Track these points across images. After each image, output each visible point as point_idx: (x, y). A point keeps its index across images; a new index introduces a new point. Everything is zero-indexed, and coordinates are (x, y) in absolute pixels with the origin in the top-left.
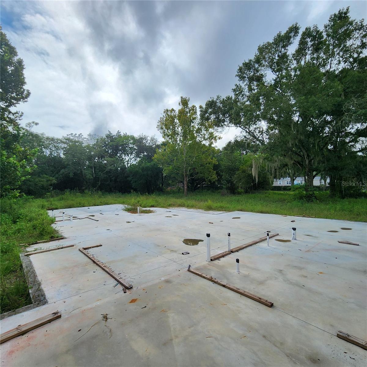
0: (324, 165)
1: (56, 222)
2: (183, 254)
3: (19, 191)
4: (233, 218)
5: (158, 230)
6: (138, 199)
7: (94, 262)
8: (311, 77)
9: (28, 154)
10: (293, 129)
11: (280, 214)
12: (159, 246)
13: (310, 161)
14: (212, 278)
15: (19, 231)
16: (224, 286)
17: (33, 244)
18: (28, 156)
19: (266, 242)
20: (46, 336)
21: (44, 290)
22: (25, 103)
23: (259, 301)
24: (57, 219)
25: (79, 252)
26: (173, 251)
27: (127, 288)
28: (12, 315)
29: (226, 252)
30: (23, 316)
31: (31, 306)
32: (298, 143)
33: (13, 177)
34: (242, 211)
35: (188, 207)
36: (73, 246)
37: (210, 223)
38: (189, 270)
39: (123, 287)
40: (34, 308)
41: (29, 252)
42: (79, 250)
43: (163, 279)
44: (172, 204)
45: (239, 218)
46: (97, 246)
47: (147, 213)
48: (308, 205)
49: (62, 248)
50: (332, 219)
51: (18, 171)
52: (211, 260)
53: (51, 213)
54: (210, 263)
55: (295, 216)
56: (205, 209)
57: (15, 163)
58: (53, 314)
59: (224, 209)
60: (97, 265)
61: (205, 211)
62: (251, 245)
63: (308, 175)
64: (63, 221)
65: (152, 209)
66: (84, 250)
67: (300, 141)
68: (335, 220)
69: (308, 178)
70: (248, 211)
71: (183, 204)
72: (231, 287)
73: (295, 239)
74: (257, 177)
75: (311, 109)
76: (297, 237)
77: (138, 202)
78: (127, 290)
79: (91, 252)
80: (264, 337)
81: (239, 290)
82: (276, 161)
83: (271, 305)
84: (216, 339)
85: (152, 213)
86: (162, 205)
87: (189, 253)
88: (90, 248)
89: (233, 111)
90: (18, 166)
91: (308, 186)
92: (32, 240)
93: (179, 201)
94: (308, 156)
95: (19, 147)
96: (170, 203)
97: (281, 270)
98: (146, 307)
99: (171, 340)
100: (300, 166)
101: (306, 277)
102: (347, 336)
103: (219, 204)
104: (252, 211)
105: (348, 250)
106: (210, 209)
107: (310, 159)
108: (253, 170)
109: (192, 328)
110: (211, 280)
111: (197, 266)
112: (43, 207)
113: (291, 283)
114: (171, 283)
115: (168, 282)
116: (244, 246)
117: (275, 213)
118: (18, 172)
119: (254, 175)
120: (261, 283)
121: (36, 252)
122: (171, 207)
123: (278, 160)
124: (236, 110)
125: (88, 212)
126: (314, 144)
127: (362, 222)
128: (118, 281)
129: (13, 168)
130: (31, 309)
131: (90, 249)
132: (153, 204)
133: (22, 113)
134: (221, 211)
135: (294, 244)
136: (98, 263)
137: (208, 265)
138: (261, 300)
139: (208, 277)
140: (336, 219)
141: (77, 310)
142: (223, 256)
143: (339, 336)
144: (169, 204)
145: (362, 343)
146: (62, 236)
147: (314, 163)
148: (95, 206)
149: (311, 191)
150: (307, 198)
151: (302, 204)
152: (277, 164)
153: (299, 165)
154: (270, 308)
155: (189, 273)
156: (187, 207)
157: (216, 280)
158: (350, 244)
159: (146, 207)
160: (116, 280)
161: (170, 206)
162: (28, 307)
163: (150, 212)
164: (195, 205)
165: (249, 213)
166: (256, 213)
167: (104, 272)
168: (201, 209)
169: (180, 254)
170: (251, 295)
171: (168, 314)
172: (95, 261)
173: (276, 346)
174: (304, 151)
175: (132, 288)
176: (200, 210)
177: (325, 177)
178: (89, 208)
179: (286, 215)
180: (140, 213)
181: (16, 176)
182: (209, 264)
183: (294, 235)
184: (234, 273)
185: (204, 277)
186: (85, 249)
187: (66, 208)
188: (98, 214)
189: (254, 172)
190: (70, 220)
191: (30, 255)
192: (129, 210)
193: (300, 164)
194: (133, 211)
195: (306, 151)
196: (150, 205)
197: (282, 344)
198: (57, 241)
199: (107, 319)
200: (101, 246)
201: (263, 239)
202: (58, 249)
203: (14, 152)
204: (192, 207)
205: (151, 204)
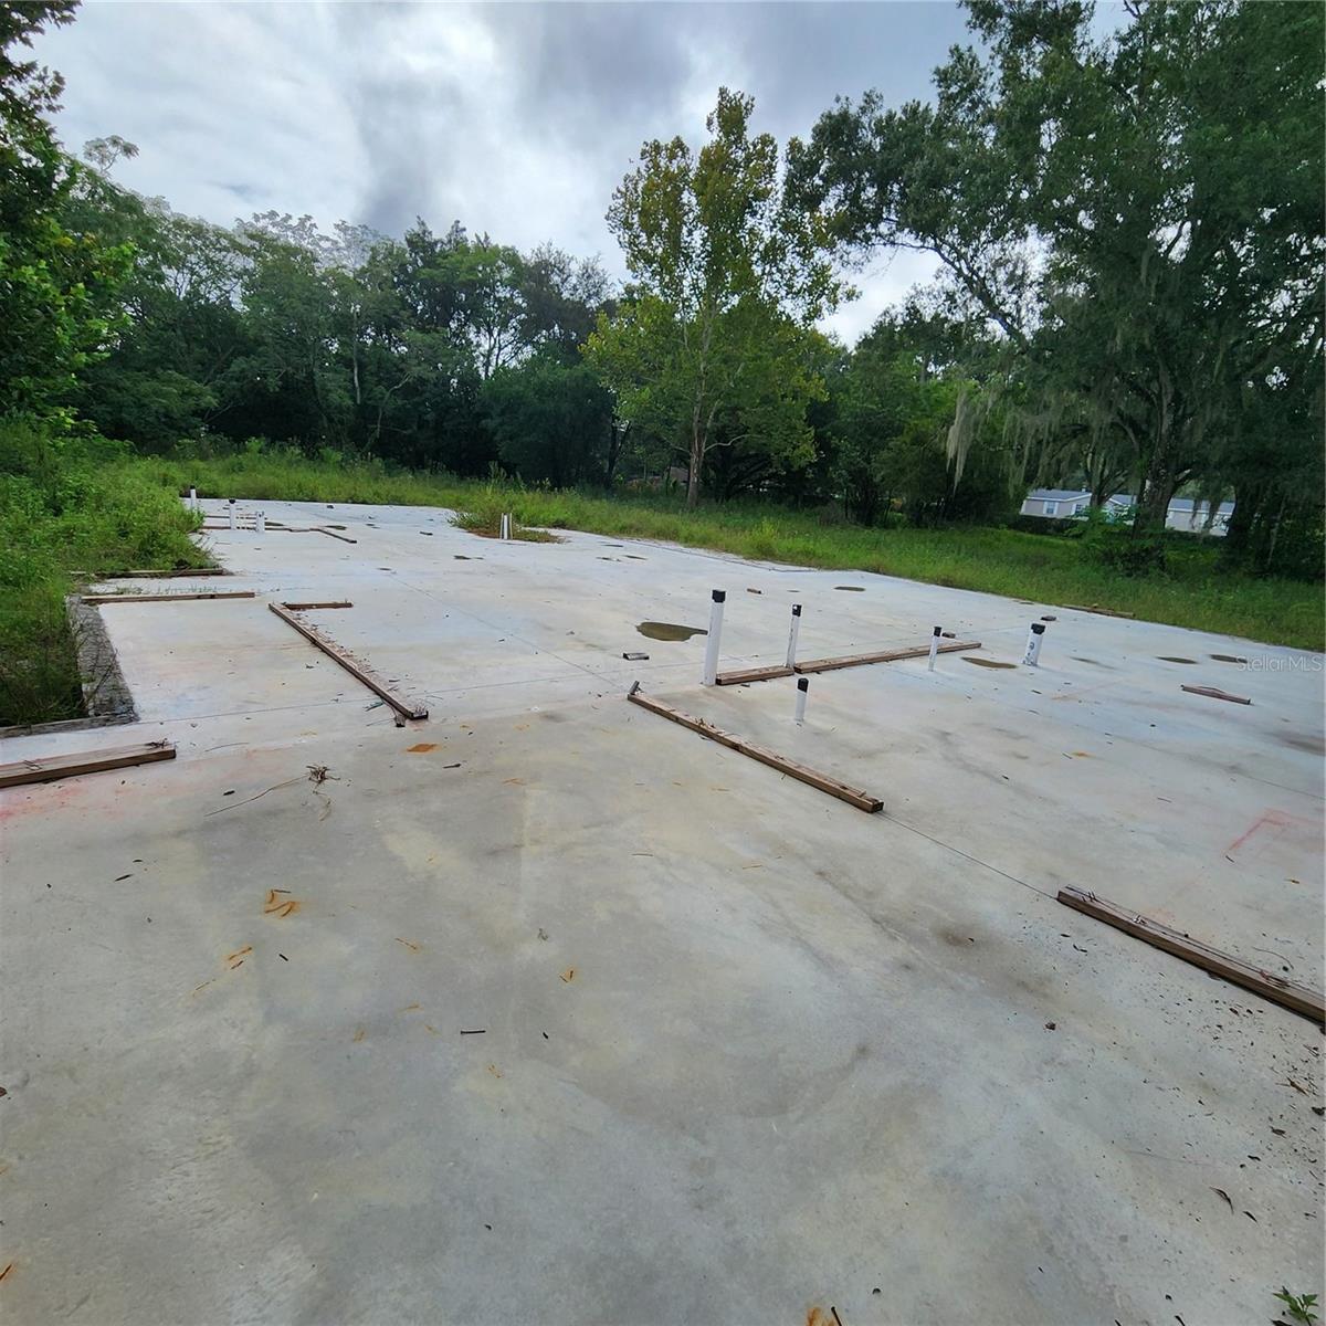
0: (1229, 443)
1: (204, 530)
2: (625, 656)
3: (75, 411)
4: (838, 588)
5: (562, 589)
6: (512, 495)
7: (314, 642)
8: (1282, 32)
9: (97, 262)
10: (1143, 276)
11: (1012, 596)
12: (549, 629)
13: (1177, 423)
14: (702, 723)
15: (69, 534)
16: (736, 747)
17: (113, 576)
18: (96, 270)
19: (926, 659)
20: (117, 792)
21: (132, 691)
22: (64, 26)
23: (840, 794)
24: (208, 522)
25: (270, 612)
26: (594, 646)
27: (406, 716)
28: (18, 736)
29: (776, 667)
30: (55, 741)
31: (81, 722)
32: (1150, 341)
33: (42, 348)
34: (877, 572)
35: (690, 541)
36: (251, 595)
37: (749, 590)
38: (632, 699)
39: (398, 713)
40: (93, 727)
41: (97, 594)
42: (271, 608)
43: (537, 709)
44: (631, 527)
45: (862, 590)
46: (336, 606)
47: (535, 541)
48: (1122, 582)
49: (212, 597)
50: (1191, 627)
51: (60, 325)
52: (719, 682)
53: (191, 503)
54: (710, 690)
55: (1061, 606)
56: (748, 553)
57: (46, 292)
58: (150, 744)
59: (813, 562)
60: (324, 650)
61: (747, 559)
62: (871, 661)
63: (1156, 477)
64: (229, 528)
65: (554, 532)
66: (289, 612)
67: (1161, 334)
68: (1202, 633)
69: (1154, 486)
70: (899, 576)
71: (672, 529)
72: (760, 750)
73: (1034, 664)
74: (963, 461)
75: (1239, 185)
76: (1040, 658)
77: (511, 505)
78: (407, 721)
79: (308, 619)
80: (821, 874)
81: (781, 761)
82: (1046, 407)
83: (876, 808)
84: (664, 861)
85: (553, 542)
86: (595, 525)
87: (647, 658)
88: (310, 606)
89: (919, 164)
90: (60, 306)
91: (1147, 517)
92: (111, 564)
93: (659, 520)
94: (1177, 398)
95: (55, 227)
96: (625, 521)
97: (948, 734)
98: (458, 766)
99: (518, 846)
100: (1136, 437)
101: (1026, 758)
102: (1088, 899)
103: (800, 544)
104: (913, 576)
105: (1204, 712)
106: (763, 553)
107: (1180, 412)
108: (954, 433)
109: (594, 830)
110: (700, 729)
111: (662, 691)
112: (165, 481)
113: (967, 767)
114: (558, 722)
115: (550, 717)
116: (845, 660)
117: (996, 590)
118: (59, 328)
119: (950, 454)
120: (868, 755)
121: (120, 598)
122: (629, 533)
123: (1059, 403)
124: (931, 164)
125: (323, 517)
126: (1212, 352)
127: (1296, 648)
128: (382, 698)
129: (38, 312)
130: (83, 729)
131: (308, 612)
132: (562, 518)
133: (59, 79)
134: (802, 565)
135: (1025, 675)
136: (327, 646)
137: (701, 694)
138: (847, 792)
139: (691, 719)
140: (1205, 631)
141: (232, 749)
142: (763, 678)
143: (1062, 899)
144: (620, 525)
145: (1126, 919)
146: (218, 566)
147: (1191, 431)
148: (353, 503)
149: (1151, 535)
150: (1129, 561)
151: (1106, 578)
152: (1047, 421)
153: (1134, 432)
154: (869, 815)
155: (630, 705)
156: (686, 542)
157: (714, 731)
158: (1220, 697)
159: (534, 526)
160: (377, 692)
161: (624, 531)
162: (73, 723)
163: (548, 539)
164: (713, 537)
165: (902, 580)
166: (927, 582)
167: (343, 671)
168: (731, 552)
169: (617, 656)
170: (818, 776)
171: (527, 791)
172: (319, 639)
173: (848, 897)
174: (1165, 378)
175: (426, 717)
176: (731, 556)
177: (1218, 490)
178: (332, 507)
179: (1033, 600)
180: (509, 538)
181: (52, 342)
182: (706, 693)
183: (1032, 648)
184: (783, 721)
185: (677, 720)
186: (292, 607)
187: (249, 499)
188: (362, 525)
189: (954, 444)
190: (254, 529)
191: (101, 601)
192: (470, 526)
193: (1137, 430)
194: (486, 527)
195: (1174, 381)
196: (553, 518)
197: (870, 894)
198: (199, 579)
199: (323, 778)
200: (350, 605)
201: (920, 650)
202: (199, 597)
203: (41, 246)
204: (704, 542)
205: (555, 518)
